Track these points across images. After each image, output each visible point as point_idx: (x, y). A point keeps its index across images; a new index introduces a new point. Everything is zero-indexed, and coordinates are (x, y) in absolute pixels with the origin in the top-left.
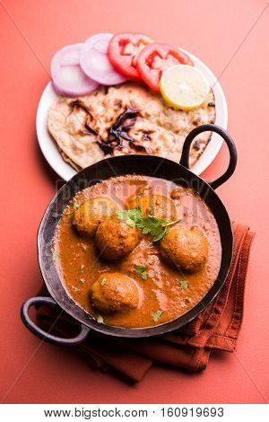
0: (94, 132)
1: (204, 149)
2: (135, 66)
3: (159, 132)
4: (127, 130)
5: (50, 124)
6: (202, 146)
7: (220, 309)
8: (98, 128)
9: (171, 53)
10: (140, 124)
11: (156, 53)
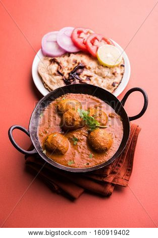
0: (62, 75)
1: (118, 86)
2: (85, 43)
3: (95, 77)
4: (79, 74)
5: (39, 69)
6: (116, 85)
7: (121, 164)
8: (64, 73)
9: (103, 39)
10: (85, 72)
11: (96, 38)
